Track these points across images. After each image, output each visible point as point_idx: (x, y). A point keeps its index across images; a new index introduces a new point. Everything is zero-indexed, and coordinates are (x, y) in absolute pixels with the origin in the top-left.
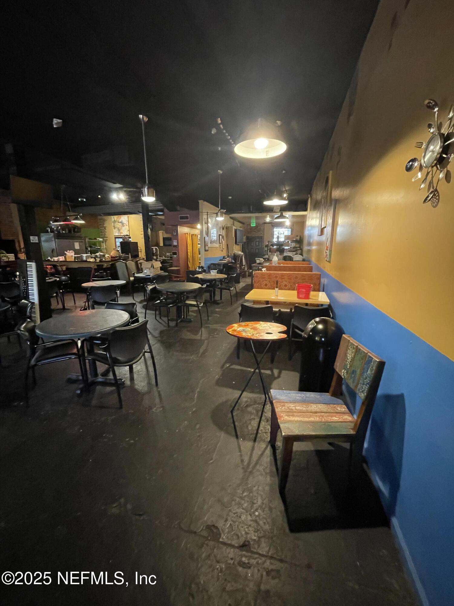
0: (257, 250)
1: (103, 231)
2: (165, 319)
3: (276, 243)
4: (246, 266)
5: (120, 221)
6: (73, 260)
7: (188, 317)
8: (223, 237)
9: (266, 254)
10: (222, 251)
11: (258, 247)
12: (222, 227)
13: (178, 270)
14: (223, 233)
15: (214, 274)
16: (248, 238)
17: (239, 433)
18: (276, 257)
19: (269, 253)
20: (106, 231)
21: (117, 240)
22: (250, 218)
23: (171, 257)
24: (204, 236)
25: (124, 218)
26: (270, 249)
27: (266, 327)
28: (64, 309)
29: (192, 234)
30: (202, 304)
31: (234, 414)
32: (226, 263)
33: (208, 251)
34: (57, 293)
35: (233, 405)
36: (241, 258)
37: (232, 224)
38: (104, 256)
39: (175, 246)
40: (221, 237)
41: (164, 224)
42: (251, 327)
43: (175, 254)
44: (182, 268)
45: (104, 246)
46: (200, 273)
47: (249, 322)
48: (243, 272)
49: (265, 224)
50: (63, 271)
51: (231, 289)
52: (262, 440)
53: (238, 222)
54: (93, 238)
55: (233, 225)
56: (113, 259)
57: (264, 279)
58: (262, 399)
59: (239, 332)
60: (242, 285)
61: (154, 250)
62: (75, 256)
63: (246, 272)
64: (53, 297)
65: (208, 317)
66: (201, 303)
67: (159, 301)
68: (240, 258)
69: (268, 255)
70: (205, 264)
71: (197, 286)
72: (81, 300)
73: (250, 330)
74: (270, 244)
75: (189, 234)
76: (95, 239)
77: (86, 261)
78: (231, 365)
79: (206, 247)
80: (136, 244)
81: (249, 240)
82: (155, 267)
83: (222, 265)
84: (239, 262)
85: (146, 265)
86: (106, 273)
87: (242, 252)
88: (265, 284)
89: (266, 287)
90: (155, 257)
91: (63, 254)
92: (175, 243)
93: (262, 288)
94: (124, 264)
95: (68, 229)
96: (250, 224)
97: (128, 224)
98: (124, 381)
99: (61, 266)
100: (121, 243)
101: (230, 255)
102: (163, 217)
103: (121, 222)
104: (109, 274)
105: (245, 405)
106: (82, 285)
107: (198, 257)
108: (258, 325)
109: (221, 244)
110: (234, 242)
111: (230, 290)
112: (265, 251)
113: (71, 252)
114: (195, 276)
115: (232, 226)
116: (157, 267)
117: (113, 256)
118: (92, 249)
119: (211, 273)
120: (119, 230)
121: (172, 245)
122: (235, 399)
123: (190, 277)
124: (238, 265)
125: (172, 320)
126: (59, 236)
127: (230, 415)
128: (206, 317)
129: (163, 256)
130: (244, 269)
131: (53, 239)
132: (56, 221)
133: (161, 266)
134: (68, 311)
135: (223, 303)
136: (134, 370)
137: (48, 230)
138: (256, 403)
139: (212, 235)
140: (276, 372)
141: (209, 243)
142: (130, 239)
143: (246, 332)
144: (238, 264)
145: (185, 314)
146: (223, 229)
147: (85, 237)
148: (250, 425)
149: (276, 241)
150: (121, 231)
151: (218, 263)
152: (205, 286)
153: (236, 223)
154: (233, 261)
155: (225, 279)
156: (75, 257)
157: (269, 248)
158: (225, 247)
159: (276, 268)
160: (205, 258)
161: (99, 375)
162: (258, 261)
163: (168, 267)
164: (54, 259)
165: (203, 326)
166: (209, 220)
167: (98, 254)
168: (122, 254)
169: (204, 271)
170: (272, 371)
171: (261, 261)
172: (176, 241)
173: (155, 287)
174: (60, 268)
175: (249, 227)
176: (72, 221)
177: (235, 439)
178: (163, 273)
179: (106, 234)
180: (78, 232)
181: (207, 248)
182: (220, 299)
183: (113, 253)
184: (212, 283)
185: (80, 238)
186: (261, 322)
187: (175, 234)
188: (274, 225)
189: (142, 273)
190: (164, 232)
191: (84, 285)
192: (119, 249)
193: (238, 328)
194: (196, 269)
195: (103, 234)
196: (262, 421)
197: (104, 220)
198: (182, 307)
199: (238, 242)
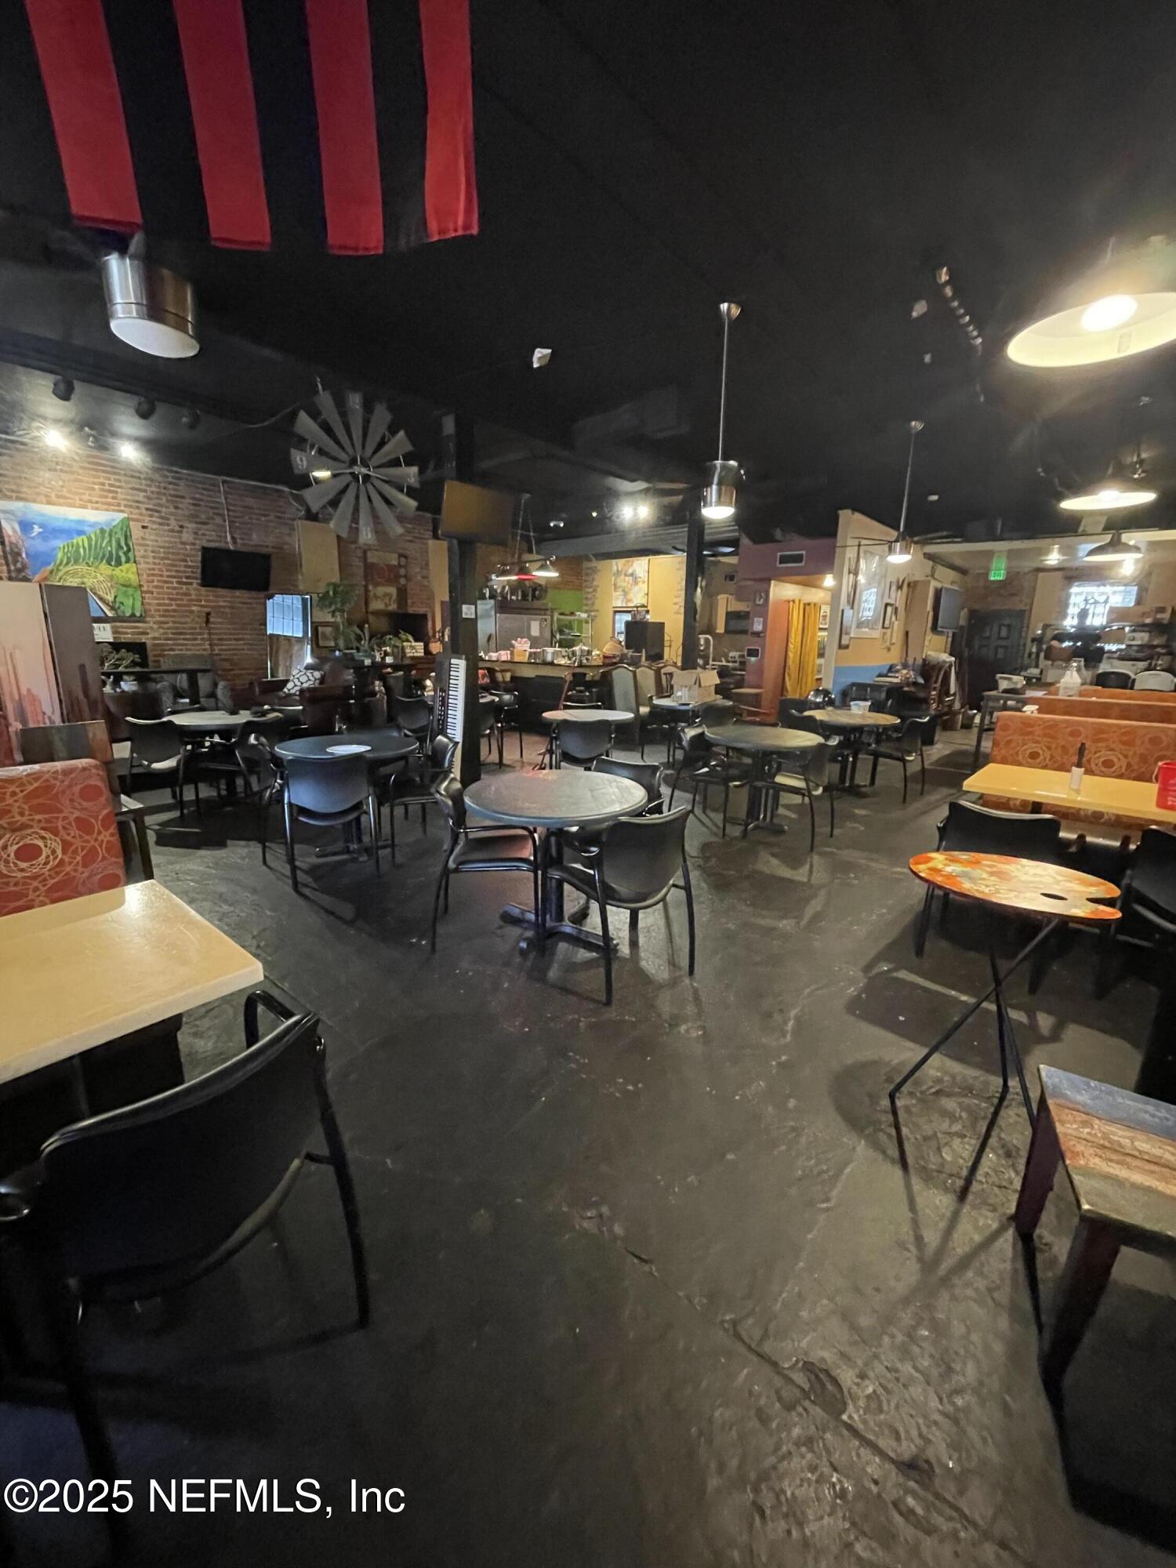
0: (1001, 651)
1: (590, 596)
2: (718, 818)
3: (1073, 630)
4: (958, 697)
5: (630, 571)
6: (526, 660)
7: (775, 821)
8: (896, 610)
9: (1034, 664)
10: (889, 649)
11: (1003, 643)
12: (898, 582)
13: (757, 695)
14: (898, 598)
15: (859, 713)
16: (973, 614)
17: (910, 1160)
18: (1075, 674)
19: (1043, 662)
20: (597, 595)
21: (618, 617)
22: (989, 554)
23: (743, 663)
24: (841, 608)
25: (640, 565)
26: (1050, 648)
27: (1041, 876)
28: (501, 765)
29: (806, 602)
30: (820, 790)
31: (899, 1103)
32: (897, 683)
33: (847, 647)
34: (491, 728)
35: (898, 1080)
36: (946, 672)
37: (929, 572)
38: (589, 652)
39: (757, 634)
40: (889, 609)
41: (732, 578)
42: (989, 869)
43: (753, 653)
44: (767, 691)
45: (588, 631)
46: (818, 706)
47: (982, 855)
48: (946, 714)
49: (1041, 575)
50: (504, 682)
51: (908, 758)
52: (985, 1203)
53: (947, 567)
54: (567, 612)
55: (932, 576)
56: (607, 661)
57: (1030, 737)
58: (992, 1088)
59: (949, 876)
60: (939, 750)
61: (702, 642)
62: (532, 650)
63: (956, 713)
64: (484, 736)
65: (832, 828)
66: (818, 786)
67: (706, 770)
68: (942, 673)
69: (1037, 666)
70: (835, 683)
71: (807, 739)
72: (535, 748)
73: (985, 875)
74: (1050, 634)
75: (797, 602)
76: (572, 614)
77: (552, 664)
78: (896, 969)
79: (844, 637)
80: (660, 626)
81: (978, 621)
82: (703, 685)
83: (885, 689)
84: (938, 685)
85: (681, 678)
86: (590, 692)
87: (951, 654)
88: (1031, 753)
89: (1033, 760)
90: (700, 661)
91: (509, 647)
92: (758, 626)
93: (1019, 764)
94: (631, 674)
95: (522, 592)
96: (987, 574)
97: (646, 579)
98: (618, 944)
99: (502, 671)
100: (628, 624)
101: (910, 661)
102: (733, 560)
103: (632, 575)
104: (594, 696)
105: (932, 1087)
106: (545, 715)
107: (814, 665)
108: (1014, 865)
109: (889, 631)
110: (930, 624)
111: (904, 761)
112: (1030, 655)
113: (525, 643)
114: (807, 713)
115: (929, 578)
116: (707, 684)
117: (608, 653)
118: (563, 637)
119: (853, 707)
120: (625, 593)
121: (750, 631)
122: (902, 1064)
123: (793, 715)
124: (934, 693)
125: (734, 821)
126: (504, 606)
127: (885, 1103)
128: (827, 826)
129: (723, 659)
130: (950, 706)
131: (493, 613)
132: (504, 573)
133: (718, 681)
134: (507, 769)
135: (875, 794)
136: (641, 924)
137: (485, 594)
138: (971, 1092)
139: (863, 605)
140: (1045, 1022)
141: (854, 627)
142: (648, 617)
143: (972, 879)
144: (935, 689)
145: (769, 810)
146: (900, 587)
147: (553, 610)
148: (947, 1147)
149: (1073, 627)
150: (631, 596)
151: (871, 682)
152: (834, 741)
153: (941, 570)
154: (921, 681)
155: (895, 728)
156: (531, 654)
157: (1044, 647)
158: (897, 637)
159: (1069, 708)
160: (836, 669)
161: (566, 918)
162: (1004, 685)
163: (732, 686)
164: (491, 656)
165: (815, 849)
166: (862, 564)
167: (576, 648)
168: (626, 651)
169: (831, 703)
170: (1032, 1017)
171: (1016, 683)
172: (762, 619)
173: (703, 734)
174: (499, 676)
175: (981, 583)
176: (534, 573)
177: (898, 1172)
178: (720, 701)
179: (597, 602)
180: (538, 599)
181: (844, 642)
182: (868, 783)
183: (608, 648)
184: (853, 736)
185: (543, 612)
186: (1024, 861)
187: (761, 602)
188: (1072, 575)
189: (669, 696)
190: (730, 597)
191: (548, 715)
192: (622, 638)
193: (946, 865)
194: (809, 695)
195: (589, 602)
196: (987, 1150)
197: (595, 570)
198: (764, 791)
199: (942, 627)
